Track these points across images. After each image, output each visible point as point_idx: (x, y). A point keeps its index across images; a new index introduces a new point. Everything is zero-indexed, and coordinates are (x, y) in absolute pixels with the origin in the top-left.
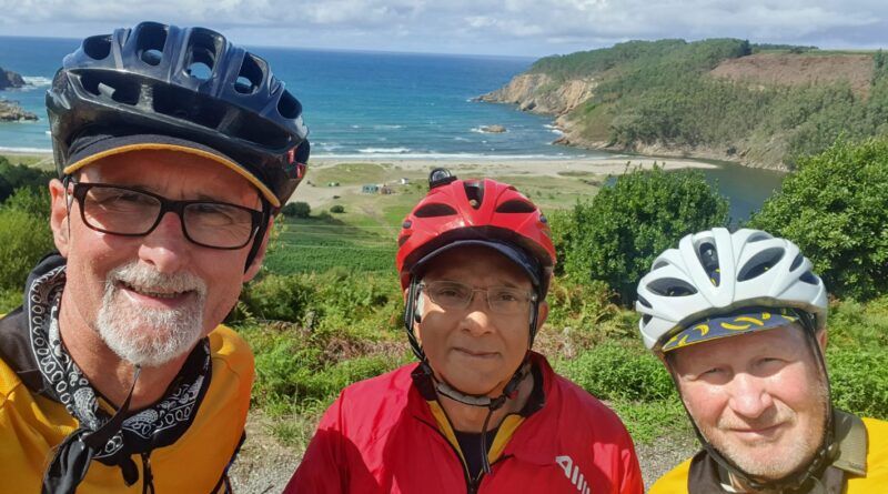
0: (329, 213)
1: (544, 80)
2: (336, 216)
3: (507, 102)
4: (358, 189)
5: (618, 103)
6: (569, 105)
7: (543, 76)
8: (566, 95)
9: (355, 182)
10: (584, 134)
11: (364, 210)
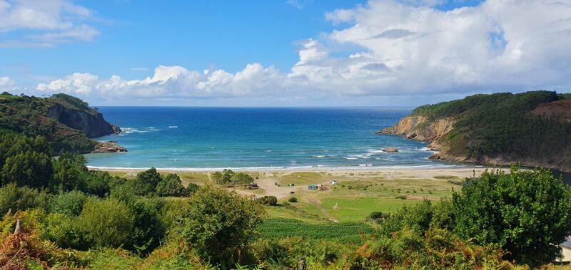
0: (288, 202)
1: (421, 120)
2: (293, 204)
3: (397, 133)
4: (305, 187)
5: (471, 132)
6: (438, 135)
7: (420, 117)
8: (436, 128)
9: (303, 183)
10: (449, 152)
11: (309, 200)
